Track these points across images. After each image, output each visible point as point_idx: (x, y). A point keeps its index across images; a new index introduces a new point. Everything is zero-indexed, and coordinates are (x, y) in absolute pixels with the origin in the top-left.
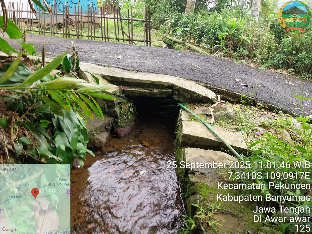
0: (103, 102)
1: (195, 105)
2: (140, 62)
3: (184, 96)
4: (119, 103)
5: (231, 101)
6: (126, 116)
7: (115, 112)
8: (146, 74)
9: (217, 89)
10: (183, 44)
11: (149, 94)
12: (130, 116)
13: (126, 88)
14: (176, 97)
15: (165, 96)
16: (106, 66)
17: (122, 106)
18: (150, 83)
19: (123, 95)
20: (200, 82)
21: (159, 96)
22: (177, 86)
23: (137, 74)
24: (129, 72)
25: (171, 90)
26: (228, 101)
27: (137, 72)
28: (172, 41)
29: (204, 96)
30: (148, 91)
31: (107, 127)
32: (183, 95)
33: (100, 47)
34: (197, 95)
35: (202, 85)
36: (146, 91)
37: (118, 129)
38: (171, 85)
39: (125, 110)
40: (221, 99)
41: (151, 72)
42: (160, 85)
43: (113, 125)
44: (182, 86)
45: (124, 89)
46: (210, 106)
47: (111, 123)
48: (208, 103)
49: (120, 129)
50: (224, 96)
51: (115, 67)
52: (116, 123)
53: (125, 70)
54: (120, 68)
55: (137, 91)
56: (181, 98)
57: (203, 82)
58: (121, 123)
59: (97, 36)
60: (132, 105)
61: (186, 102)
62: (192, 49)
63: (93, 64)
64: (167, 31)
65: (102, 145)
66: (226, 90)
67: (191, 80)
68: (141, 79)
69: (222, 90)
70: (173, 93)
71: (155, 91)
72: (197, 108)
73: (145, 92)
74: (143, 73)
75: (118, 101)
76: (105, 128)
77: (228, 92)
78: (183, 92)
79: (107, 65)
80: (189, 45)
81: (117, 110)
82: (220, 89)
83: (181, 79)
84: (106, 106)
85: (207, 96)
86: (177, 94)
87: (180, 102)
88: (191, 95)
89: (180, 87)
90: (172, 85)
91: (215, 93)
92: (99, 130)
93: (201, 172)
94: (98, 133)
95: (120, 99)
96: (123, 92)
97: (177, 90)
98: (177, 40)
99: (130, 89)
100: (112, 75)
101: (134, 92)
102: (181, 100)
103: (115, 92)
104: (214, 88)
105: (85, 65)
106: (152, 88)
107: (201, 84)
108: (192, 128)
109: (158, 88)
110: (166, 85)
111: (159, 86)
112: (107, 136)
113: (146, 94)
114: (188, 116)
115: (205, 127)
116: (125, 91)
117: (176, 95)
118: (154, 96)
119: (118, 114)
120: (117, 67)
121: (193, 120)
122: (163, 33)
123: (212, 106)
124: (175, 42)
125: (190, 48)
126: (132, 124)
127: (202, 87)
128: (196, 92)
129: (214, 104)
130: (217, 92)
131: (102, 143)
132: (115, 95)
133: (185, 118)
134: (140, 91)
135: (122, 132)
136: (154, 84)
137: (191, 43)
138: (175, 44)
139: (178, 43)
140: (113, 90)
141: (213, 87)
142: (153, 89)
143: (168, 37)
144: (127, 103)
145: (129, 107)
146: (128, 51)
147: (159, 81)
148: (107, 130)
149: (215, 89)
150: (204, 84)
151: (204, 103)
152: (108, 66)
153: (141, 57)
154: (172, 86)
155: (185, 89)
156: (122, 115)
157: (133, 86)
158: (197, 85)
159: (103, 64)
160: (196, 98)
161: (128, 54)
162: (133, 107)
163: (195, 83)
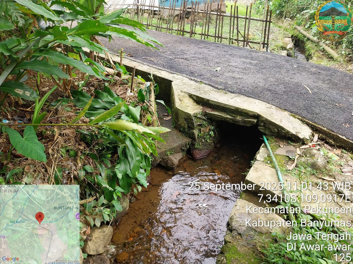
0: (184, 122)
1: (282, 141)
2: (238, 77)
3: (271, 130)
4: (200, 125)
5: (330, 144)
6: (204, 139)
7: (193, 134)
8: (235, 97)
9: (316, 127)
10: (317, 44)
11: (231, 121)
12: (210, 139)
13: (209, 111)
14: (261, 129)
15: (249, 126)
16: (198, 82)
17: (202, 129)
18: (234, 109)
19: (204, 118)
20: (296, 113)
21: (242, 124)
22: (263, 117)
23: (226, 95)
24: (218, 92)
25: (256, 120)
26: (327, 143)
27: (227, 92)
28: (305, 37)
29: (294, 135)
30: (230, 117)
31: (183, 148)
32: (269, 128)
33: (206, 51)
34: (285, 131)
35: (298, 119)
36: (228, 116)
37: (194, 151)
38: (256, 115)
39: (204, 133)
40: (319, 138)
41: (242, 94)
42: (245, 113)
43: (190, 147)
44: (269, 119)
45: (207, 111)
46: (299, 147)
47: (188, 144)
48: (298, 142)
49: (197, 151)
50: (324, 136)
51: (207, 84)
52: (193, 145)
53: (216, 88)
54: (211, 85)
55: (219, 115)
56: (267, 131)
57: (300, 115)
58: (198, 146)
59: (210, 35)
60: (213, 128)
61: (272, 135)
62: (326, 52)
63: (186, 78)
64: (303, 23)
65: (174, 166)
66: (327, 130)
67: (286, 110)
68: (226, 103)
69: (322, 129)
70: (257, 125)
71: (239, 118)
72: (282, 146)
73: (227, 118)
74: (233, 95)
75: (199, 123)
76: (181, 149)
77: (329, 133)
78: (269, 125)
79: (199, 80)
80: (324, 46)
81: (196, 132)
82: (320, 127)
83: (274, 107)
84: (186, 127)
85: (298, 134)
86: (263, 126)
87: (265, 135)
88: (278, 130)
89: (266, 119)
90: (258, 115)
91: (311, 131)
92: (174, 151)
93: (239, 232)
94: (172, 154)
95: (201, 121)
96: (205, 114)
97: (262, 121)
98: (312, 38)
99: (213, 113)
100: (198, 95)
101: (216, 116)
102: (267, 132)
103: (196, 114)
104: (312, 125)
105: (178, 79)
106: (236, 114)
107: (297, 116)
108: (259, 174)
109: (242, 116)
110: (251, 114)
111: (243, 114)
112: (181, 157)
113: (228, 120)
114: (267, 155)
115: (276, 176)
116: (207, 113)
117: (261, 126)
118: (236, 123)
119: (196, 136)
120: (209, 85)
121: (268, 162)
122: (298, 25)
123: (301, 148)
124: (308, 39)
125: (324, 50)
126: (211, 148)
127: (298, 120)
128: (285, 128)
129: (306, 145)
130: (315, 129)
131: (174, 165)
132: (195, 116)
133: (261, 158)
134: (222, 116)
135: (198, 155)
136: (239, 111)
137: (327, 45)
138: (308, 42)
139: (312, 41)
140: (195, 111)
141: (311, 123)
142: (236, 116)
143: (302, 31)
144: (208, 126)
145: (210, 130)
146: (234, 59)
147: (244, 109)
148: (183, 150)
149: (314, 126)
150: (300, 118)
151: (293, 141)
152: (201, 82)
153: (245, 69)
154: (257, 117)
155: (272, 122)
156: (201, 137)
157: (217, 109)
158: (292, 118)
159: (196, 79)
160: (283, 134)
161: (231, 64)
162: (213, 131)
163: (289, 114)
